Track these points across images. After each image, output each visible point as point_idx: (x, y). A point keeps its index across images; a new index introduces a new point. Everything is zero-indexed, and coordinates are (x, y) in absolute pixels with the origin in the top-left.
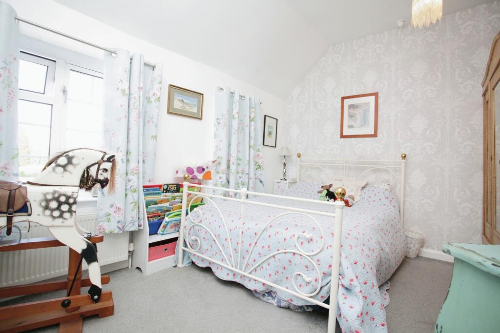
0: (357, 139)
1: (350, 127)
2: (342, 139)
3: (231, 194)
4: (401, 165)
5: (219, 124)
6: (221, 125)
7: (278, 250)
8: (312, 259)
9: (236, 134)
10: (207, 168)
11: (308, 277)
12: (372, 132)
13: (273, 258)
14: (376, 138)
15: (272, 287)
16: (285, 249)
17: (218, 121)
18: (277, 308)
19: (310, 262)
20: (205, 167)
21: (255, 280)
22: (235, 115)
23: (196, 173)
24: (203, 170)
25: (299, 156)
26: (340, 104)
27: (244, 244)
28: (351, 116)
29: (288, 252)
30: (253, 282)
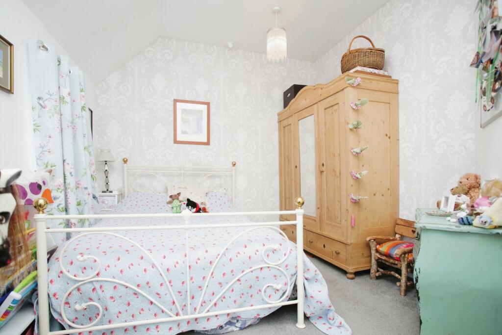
0: (191, 145)
1: (184, 132)
2: (176, 145)
3: (73, 221)
4: (232, 171)
5: (43, 107)
6: (47, 109)
7: (243, 272)
8: (280, 267)
9: (70, 128)
10: (44, 183)
11: (278, 284)
12: (205, 140)
13: (238, 283)
14: (208, 146)
15: (234, 313)
16: (251, 268)
17: (41, 102)
18: (241, 331)
19: (278, 269)
20: (41, 184)
21: (216, 316)
22: (66, 98)
23: (30, 195)
24: (39, 187)
25: (125, 161)
26: (172, 107)
27: (193, 280)
28: (185, 121)
29: (254, 270)
30: (214, 320)
